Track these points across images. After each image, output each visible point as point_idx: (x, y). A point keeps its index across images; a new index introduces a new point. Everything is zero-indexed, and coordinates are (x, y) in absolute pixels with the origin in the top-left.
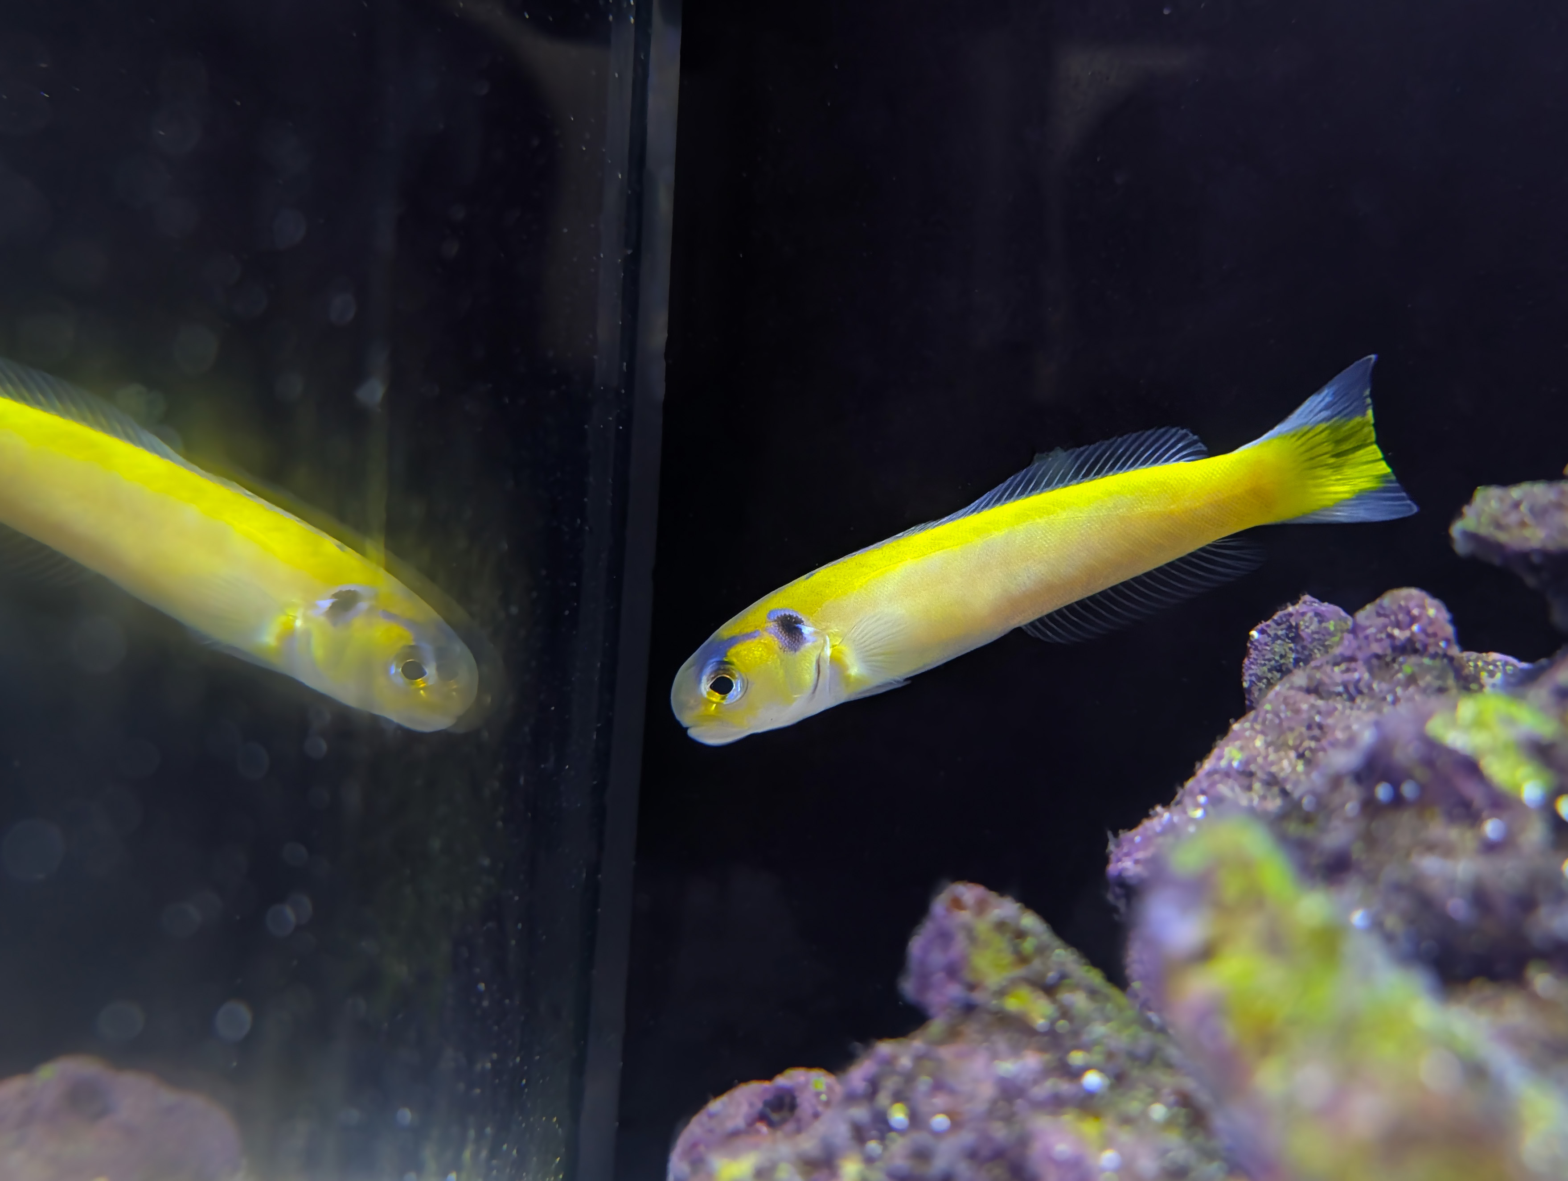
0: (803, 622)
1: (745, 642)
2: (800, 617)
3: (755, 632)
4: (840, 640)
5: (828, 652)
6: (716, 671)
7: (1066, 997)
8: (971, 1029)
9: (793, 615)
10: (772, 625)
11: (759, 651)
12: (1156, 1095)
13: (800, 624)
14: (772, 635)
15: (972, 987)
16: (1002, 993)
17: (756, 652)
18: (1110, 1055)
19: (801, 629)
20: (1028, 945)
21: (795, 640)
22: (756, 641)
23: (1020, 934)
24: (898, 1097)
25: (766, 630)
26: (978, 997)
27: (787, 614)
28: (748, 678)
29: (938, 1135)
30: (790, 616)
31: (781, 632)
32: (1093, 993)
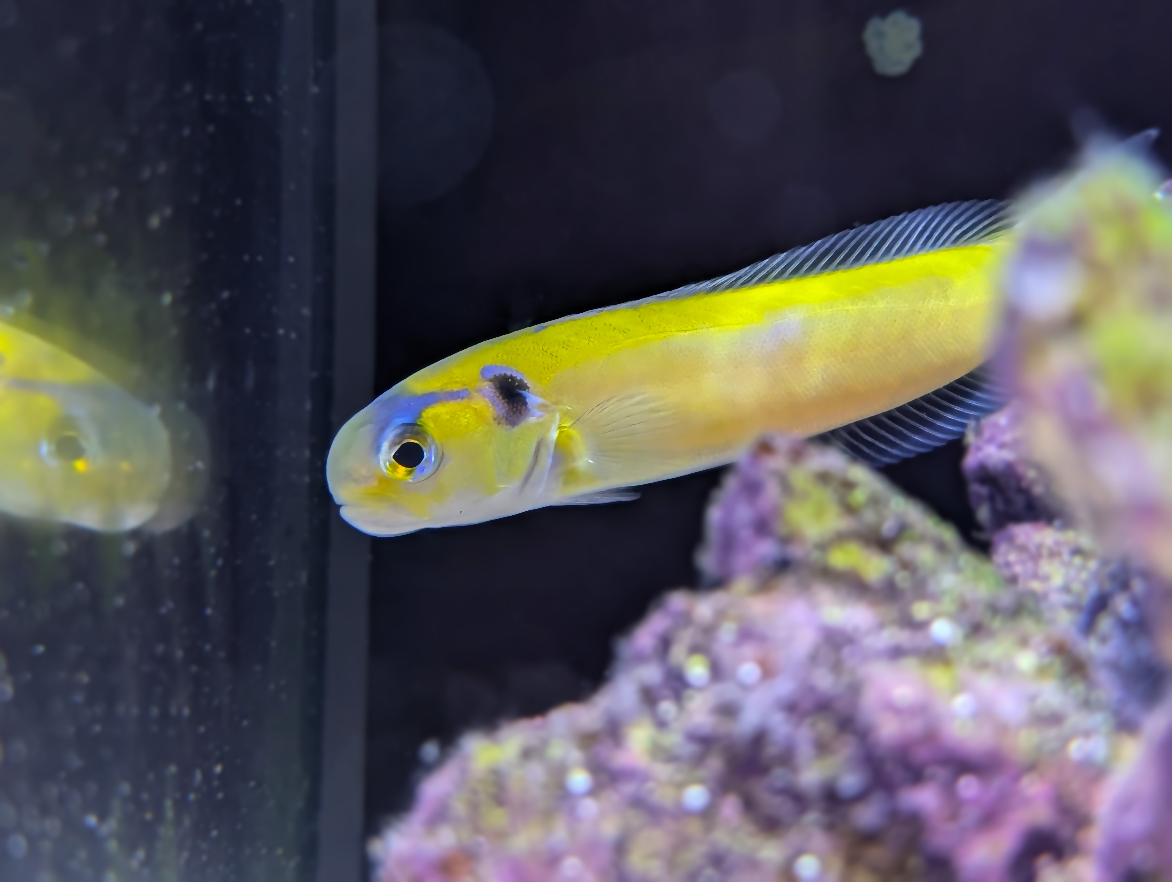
0: (528, 388)
1: (448, 403)
2: (525, 382)
3: (463, 391)
4: (572, 422)
5: (554, 435)
6: (401, 436)
7: (905, 549)
8: (788, 582)
9: (516, 377)
10: (487, 386)
11: (466, 418)
12: (1024, 642)
13: (525, 390)
14: (487, 399)
15: (786, 540)
16: (824, 546)
17: (462, 419)
18: (963, 606)
19: (525, 398)
20: (859, 496)
21: (517, 410)
22: (465, 402)
23: (848, 485)
24: (695, 649)
25: (479, 390)
26: (796, 551)
27: (509, 374)
28: (445, 452)
29: (745, 688)
30: (511, 377)
31: (498, 397)
32: (941, 547)
